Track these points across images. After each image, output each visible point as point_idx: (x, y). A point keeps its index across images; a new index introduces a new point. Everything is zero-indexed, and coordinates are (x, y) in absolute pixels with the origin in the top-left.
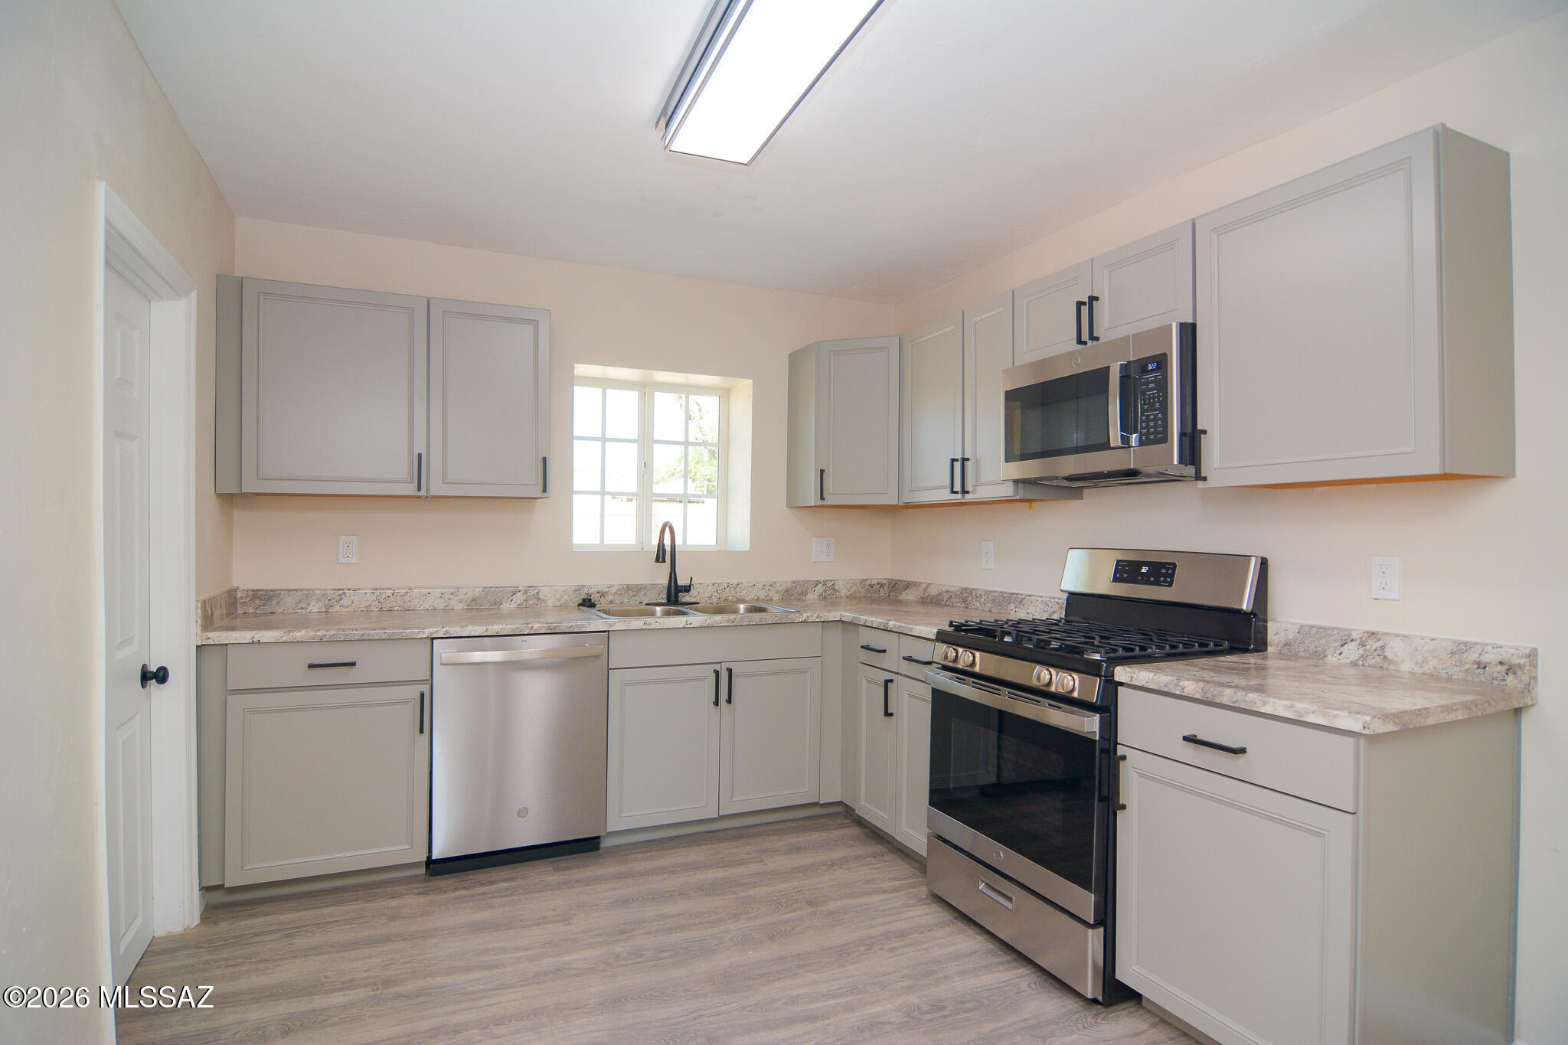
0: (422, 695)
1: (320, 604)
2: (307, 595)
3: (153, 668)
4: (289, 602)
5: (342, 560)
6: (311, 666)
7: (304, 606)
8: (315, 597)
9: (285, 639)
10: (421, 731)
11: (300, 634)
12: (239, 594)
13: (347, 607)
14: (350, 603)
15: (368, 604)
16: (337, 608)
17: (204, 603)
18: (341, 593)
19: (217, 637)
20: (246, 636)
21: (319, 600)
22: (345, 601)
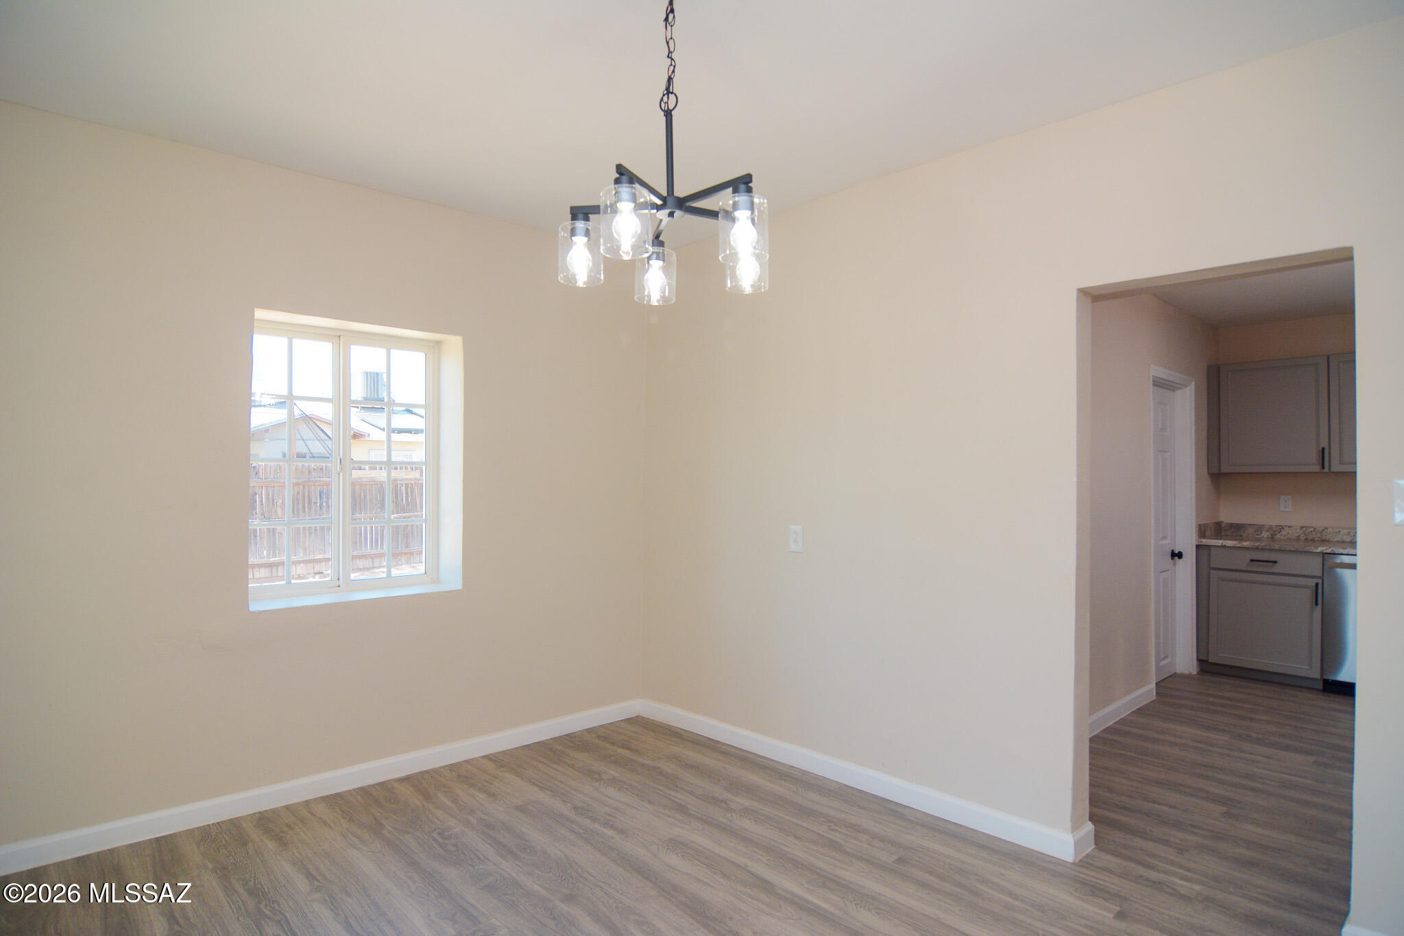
0: (1317, 584)
1: (1268, 533)
2: (1260, 528)
3: (1177, 552)
4: (1251, 530)
5: (1282, 509)
6: (1252, 560)
7: (1259, 533)
8: (1265, 529)
9: (1239, 545)
10: (1317, 604)
11: (1246, 544)
12: (1223, 525)
13: (1285, 536)
14: (1286, 533)
15: (1297, 535)
16: (1278, 536)
17: (1200, 525)
18: (1281, 528)
19: (1205, 541)
20: (1219, 542)
21: (1267, 531)
22: (1283, 532)
